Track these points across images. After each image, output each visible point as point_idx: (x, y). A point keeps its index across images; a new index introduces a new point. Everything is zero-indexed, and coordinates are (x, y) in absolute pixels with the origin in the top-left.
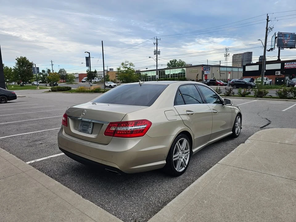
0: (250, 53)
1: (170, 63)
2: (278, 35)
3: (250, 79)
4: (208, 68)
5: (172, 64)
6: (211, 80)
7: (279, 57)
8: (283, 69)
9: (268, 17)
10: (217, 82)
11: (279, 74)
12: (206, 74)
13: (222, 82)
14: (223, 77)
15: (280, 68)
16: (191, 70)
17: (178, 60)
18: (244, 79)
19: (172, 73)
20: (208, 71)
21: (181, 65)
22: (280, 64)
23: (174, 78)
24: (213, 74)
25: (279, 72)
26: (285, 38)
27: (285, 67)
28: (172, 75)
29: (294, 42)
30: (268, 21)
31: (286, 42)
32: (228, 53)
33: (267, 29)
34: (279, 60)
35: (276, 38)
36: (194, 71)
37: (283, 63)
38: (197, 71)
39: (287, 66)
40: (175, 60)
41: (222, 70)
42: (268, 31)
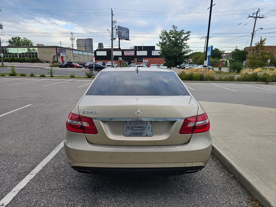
0: (91, 40)
1: (12, 40)
2: (118, 28)
3: (102, 62)
4: (64, 50)
5: (15, 41)
6: (68, 62)
7: (119, 46)
8: (123, 56)
9: (112, 11)
10: (74, 64)
11: (121, 60)
12: (62, 56)
13: (78, 65)
14: (77, 60)
15: (121, 55)
16: (44, 51)
17: (22, 38)
18: (97, 63)
19: (20, 52)
20: (63, 53)
21: (27, 44)
22: (121, 51)
23: (24, 58)
24: (67, 56)
25: (121, 58)
26: (122, 31)
27: (124, 54)
28: (21, 54)
29: (128, 35)
30: (112, 15)
31: (123, 35)
32: (73, 37)
33: (112, 22)
34: (120, 48)
35: (117, 30)
36: (48, 52)
37: (123, 51)
38: (50, 52)
39: (126, 53)
40: (18, 37)
41: (75, 53)
42: (113, 24)
